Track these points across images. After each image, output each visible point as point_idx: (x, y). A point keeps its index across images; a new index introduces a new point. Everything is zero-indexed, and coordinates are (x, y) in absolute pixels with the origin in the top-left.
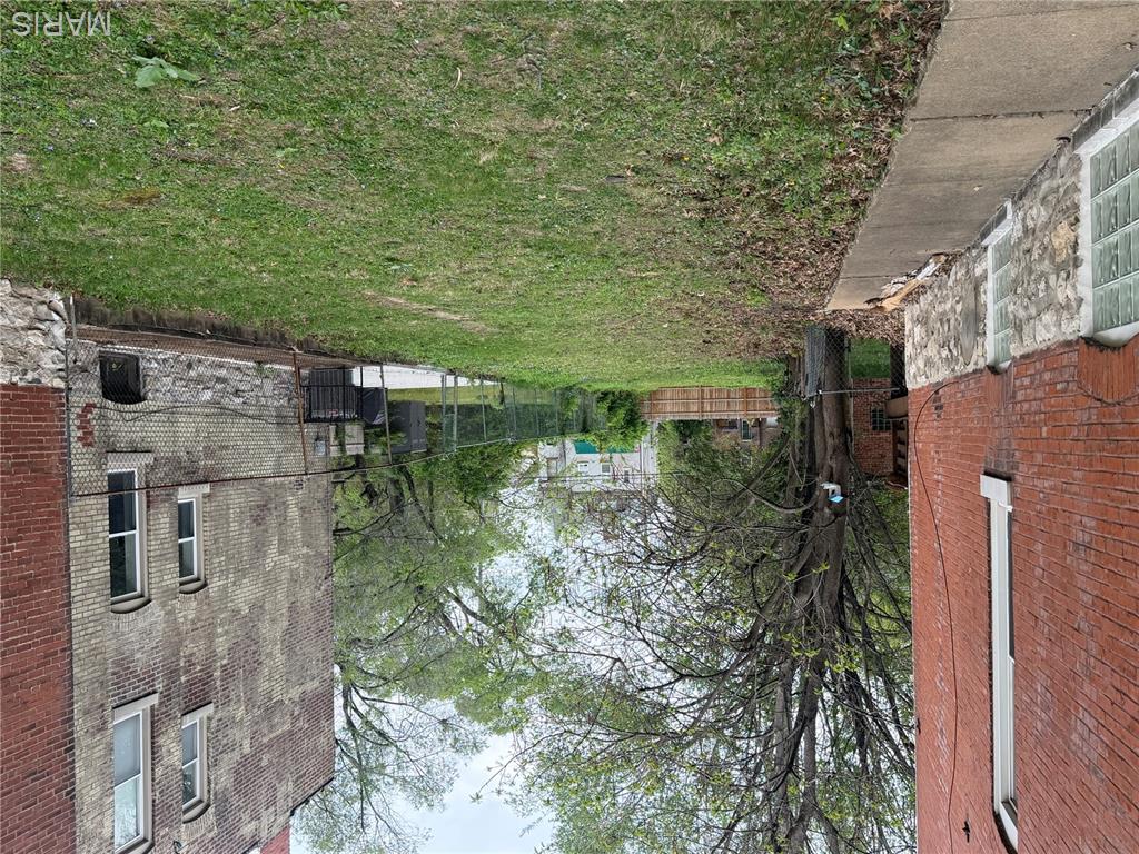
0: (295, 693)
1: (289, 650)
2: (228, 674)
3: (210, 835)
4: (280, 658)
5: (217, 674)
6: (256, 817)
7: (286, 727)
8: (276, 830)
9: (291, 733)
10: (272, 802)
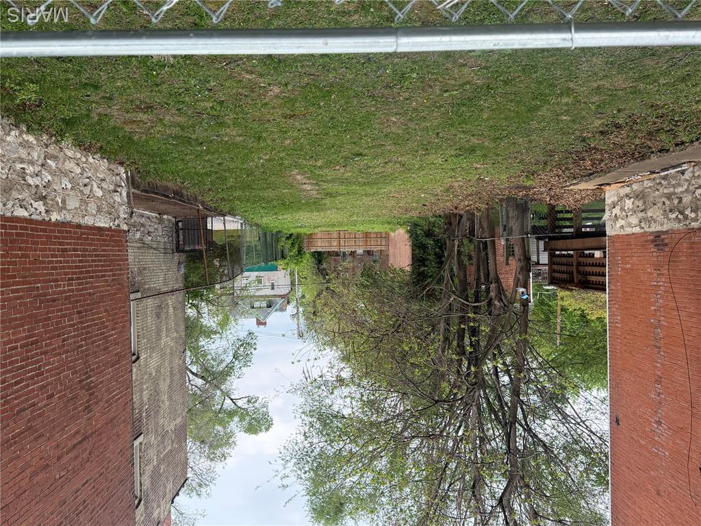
0: (172, 426)
1: (170, 398)
2: (148, 416)
3: (142, 518)
4: (167, 403)
5: (144, 414)
6: (159, 506)
7: (169, 448)
8: (166, 513)
9: (171, 451)
10: (164, 496)
